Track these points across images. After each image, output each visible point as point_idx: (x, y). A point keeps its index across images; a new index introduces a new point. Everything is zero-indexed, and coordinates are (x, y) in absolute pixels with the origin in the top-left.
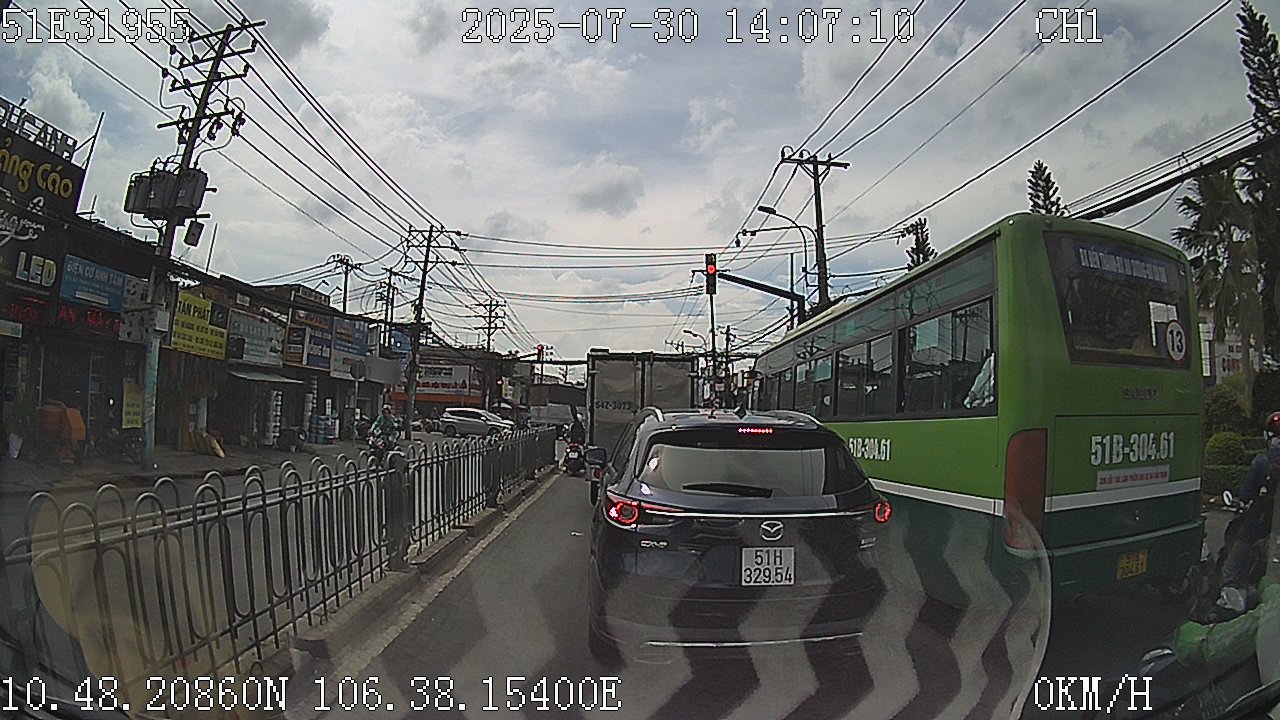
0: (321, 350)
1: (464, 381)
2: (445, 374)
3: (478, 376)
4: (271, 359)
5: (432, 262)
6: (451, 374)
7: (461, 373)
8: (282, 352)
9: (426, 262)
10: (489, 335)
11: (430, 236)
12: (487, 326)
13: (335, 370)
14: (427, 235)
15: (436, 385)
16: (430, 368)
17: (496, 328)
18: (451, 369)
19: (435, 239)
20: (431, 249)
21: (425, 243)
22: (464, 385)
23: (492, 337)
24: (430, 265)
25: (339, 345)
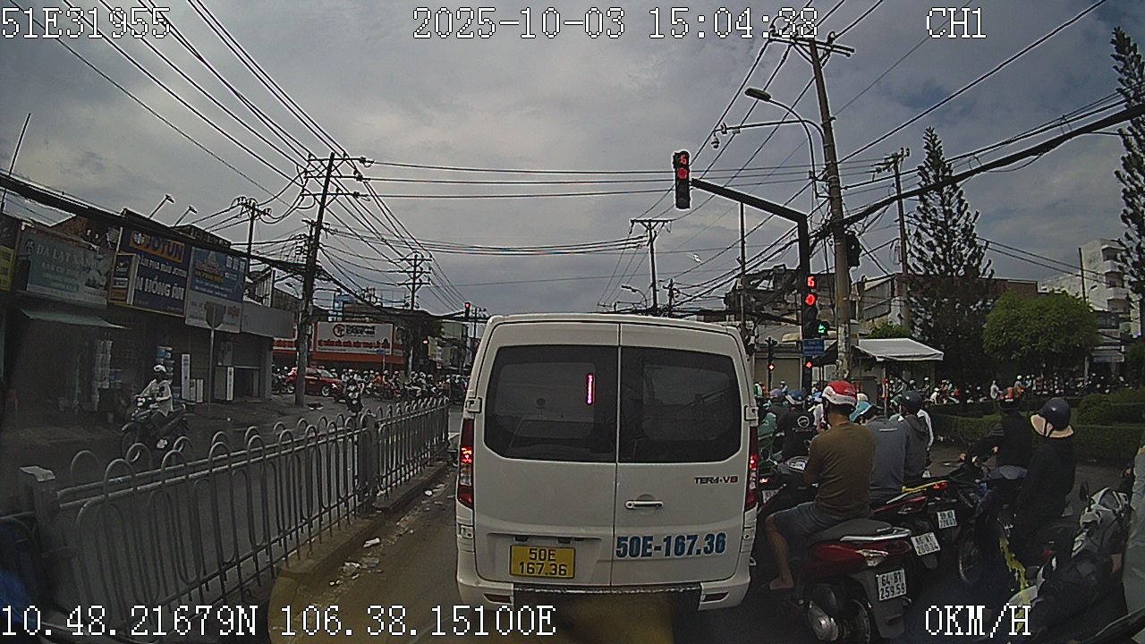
0: (171, 289)
1: (386, 340)
2: (367, 332)
3: (402, 336)
4: (86, 296)
5: (332, 194)
6: (373, 333)
7: (385, 332)
8: (106, 288)
9: (324, 195)
10: (413, 292)
11: (331, 164)
12: (411, 281)
13: (192, 316)
14: (327, 163)
15: (357, 345)
16: (352, 327)
17: (421, 283)
18: (373, 328)
19: (336, 168)
20: (331, 179)
21: (325, 173)
22: (386, 344)
23: (416, 294)
24: (329, 198)
25: (197, 284)
